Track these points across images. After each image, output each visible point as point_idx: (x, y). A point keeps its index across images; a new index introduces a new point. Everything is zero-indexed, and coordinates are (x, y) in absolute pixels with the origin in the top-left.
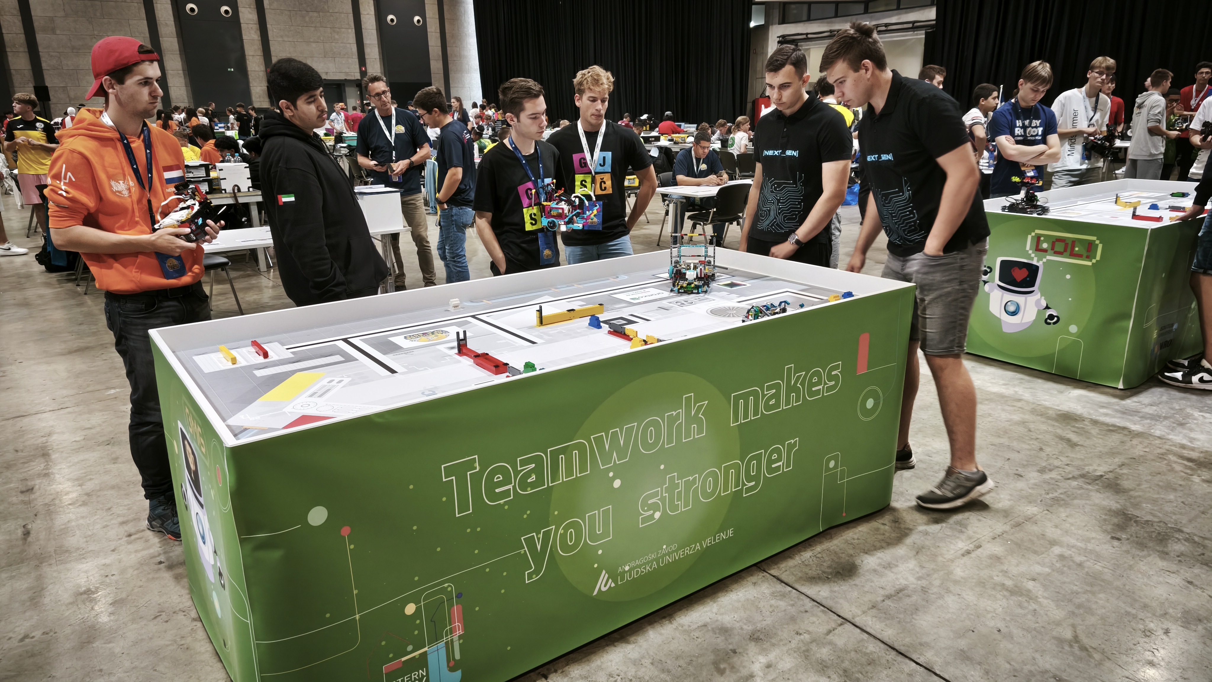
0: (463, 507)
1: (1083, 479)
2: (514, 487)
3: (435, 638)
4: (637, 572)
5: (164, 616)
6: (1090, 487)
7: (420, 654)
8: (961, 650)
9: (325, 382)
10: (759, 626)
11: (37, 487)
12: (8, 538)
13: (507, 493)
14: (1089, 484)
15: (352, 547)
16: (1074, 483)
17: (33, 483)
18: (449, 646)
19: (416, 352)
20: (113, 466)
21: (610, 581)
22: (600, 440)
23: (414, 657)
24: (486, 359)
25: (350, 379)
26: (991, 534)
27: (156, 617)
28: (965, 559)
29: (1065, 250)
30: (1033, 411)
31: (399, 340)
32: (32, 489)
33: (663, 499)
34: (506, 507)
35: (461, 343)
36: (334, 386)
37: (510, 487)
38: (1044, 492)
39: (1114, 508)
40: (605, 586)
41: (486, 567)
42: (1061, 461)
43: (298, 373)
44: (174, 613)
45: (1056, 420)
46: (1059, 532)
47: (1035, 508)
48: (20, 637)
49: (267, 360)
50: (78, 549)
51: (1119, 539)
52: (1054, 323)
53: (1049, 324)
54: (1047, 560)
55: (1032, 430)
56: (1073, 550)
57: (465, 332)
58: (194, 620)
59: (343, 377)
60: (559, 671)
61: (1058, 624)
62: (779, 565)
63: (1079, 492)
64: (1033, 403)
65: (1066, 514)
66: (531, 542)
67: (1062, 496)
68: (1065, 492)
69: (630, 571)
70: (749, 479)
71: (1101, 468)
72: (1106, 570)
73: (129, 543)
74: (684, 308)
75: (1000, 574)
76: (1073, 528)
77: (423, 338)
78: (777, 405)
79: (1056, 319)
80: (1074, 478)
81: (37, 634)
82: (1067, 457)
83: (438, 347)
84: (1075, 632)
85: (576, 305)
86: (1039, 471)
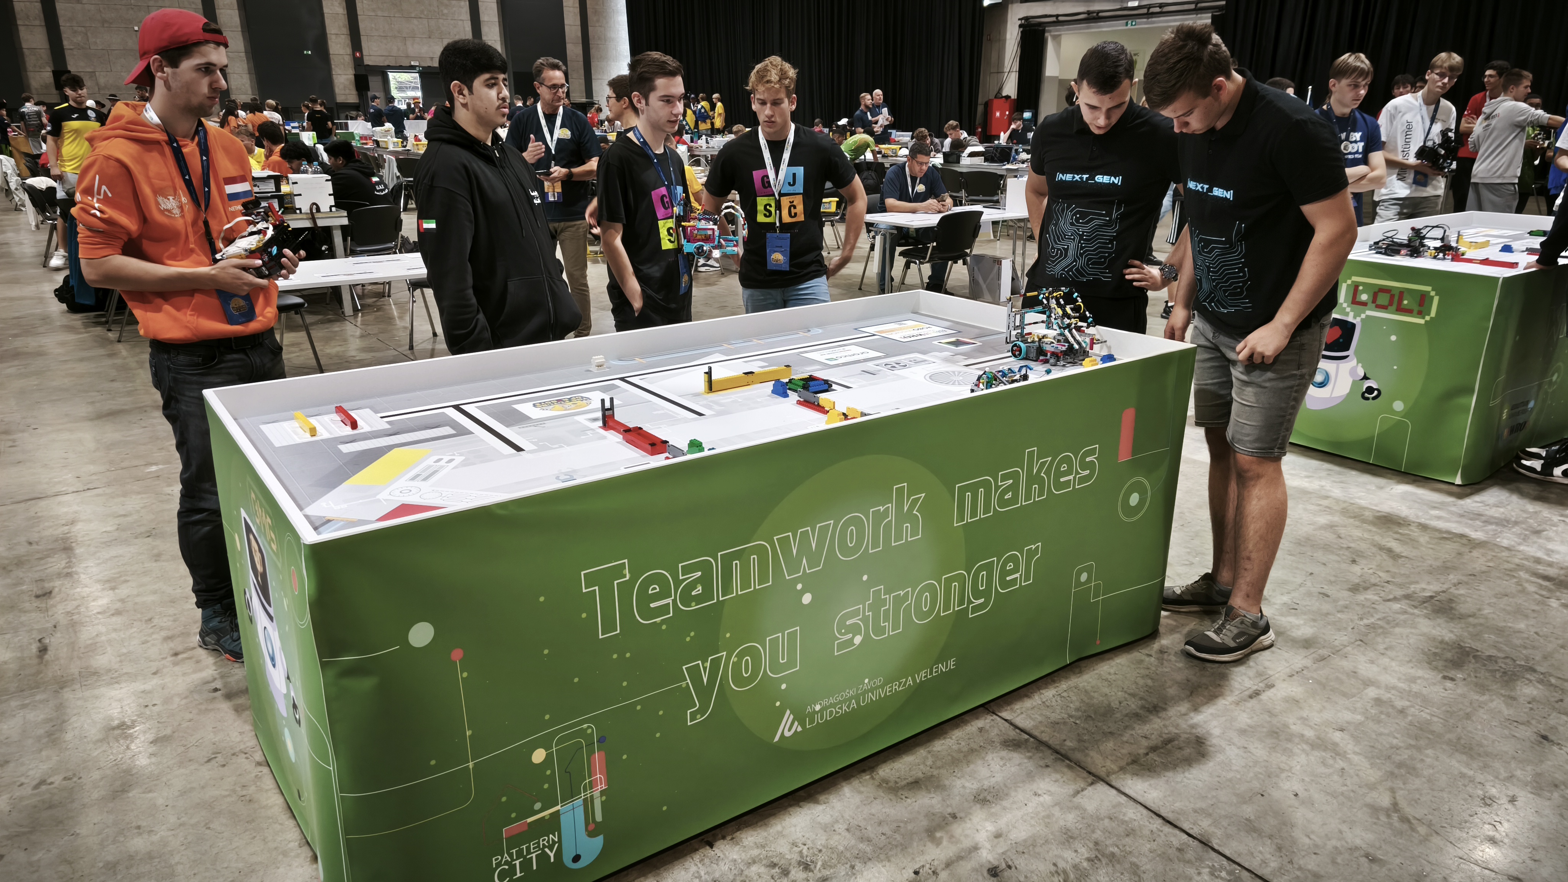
0: (609, 625)
1: (1407, 601)
2: (674, 601)
3: (570, 794)
4: (831, 712)
5: (220, 759)
6: (1416, 611)
7: (551, 814)
8: (1246, 819)
9: (430, 461)
10: (986, 784)
11: (57, 590)
12: (19, 655)
13: (664, 609)
14: (1416, 607)
15: (465, 675)
16: (1396, 606)
17: (51, 584)
18: (588, 804)
19: (548, 424)
20: (154, 564)
21: (796, 723)
22: (785, 542)
23: (544, 817)
24: (639, 434)
25: (463, 458)
26: (1288, 670)
27: (209, 761)
28: (1253, 702)
29: (1391, 304)
30: (1345, 512)
31: (526, 408)
32: (50, 592)
33: (865, 620)
34: (664, 627)
35: (607, 413)
36: (442, 467)
37: (669, 600)
38: (1356, 617)
39: (1447, 639)
40: (789, 730)
41: (637, 703)
42: (1380, 577)
43: (396, 450)
44: (233, 754)
45: (1373, 523)
46: (1375, 668)
47: (1345, 638)
48: (35, 783)
49: (355, 432)
50: (109, 670)
51: (1452, 679)
52: (1374, 398)
53: (1368, 399)
54: (1359, 705)
55: (1342, 536)
56: (1393, 692)
57: (612, 400)
58: (259, 764)
59: (454, 455)
60: (729, 838)
61: (1372, 787)
62: (1013, 706)
63: (1402, 617)
64: (1345, 502)
65: (1385, 646)
66: (695, 673)
67: (1379, 622)
68: (1384, 618)
69: (821, 711)
70: (977, 594)
71: (1431, 587)
72: (1435, 719)
73: (175, 664)
74: (896, 372)
75: (1299, 722)
76: (1394, 664)
77: (557, 406)
78: (1014, 499)
79: (1376, 393)
80: (1395, 599)
81: (57, 779)
82: (1388, 571)
83: (577, 418)
84: (1395, 798)
85: (755, 366)
86: (1350, 590)
